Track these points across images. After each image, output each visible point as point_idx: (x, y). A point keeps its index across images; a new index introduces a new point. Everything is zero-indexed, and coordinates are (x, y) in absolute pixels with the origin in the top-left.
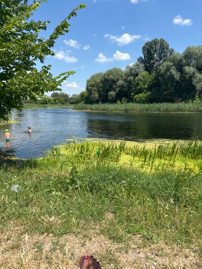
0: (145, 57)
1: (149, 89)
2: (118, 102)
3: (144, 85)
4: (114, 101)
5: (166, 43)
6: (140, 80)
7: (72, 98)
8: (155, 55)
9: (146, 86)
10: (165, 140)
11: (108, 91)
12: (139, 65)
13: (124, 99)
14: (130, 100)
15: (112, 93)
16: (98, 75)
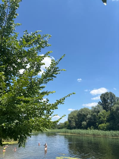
0: (102, 102)
1: (108, 121)
2: (88, 128)
3: (104, 118)
4: (86, 128)
5: (113, 94)
6: (101, 115)
7: (59, 125)
8: (108, 101)
9: (105, 119)
11: (82, 121)
12: (99, 106)
13: (92, 127)
14: (96, 128)
15: (84, 123)
16: (75, 112)
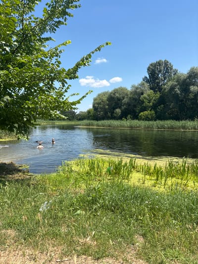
0: (150, 77)
1: (154, 107)
2: (124, 119)
3: (149, 102)
4: (120, 118)
5: (170, 64)
6: (145, 98)
7: (79, 115)
8: (160, 75)
9: (151, 104)
10: (173, 158)
11: (114, 109)
12: (144, 84)
13: (129, 116)
14: (136, 117)
15: (118, 111)
16: (104, 94)
